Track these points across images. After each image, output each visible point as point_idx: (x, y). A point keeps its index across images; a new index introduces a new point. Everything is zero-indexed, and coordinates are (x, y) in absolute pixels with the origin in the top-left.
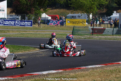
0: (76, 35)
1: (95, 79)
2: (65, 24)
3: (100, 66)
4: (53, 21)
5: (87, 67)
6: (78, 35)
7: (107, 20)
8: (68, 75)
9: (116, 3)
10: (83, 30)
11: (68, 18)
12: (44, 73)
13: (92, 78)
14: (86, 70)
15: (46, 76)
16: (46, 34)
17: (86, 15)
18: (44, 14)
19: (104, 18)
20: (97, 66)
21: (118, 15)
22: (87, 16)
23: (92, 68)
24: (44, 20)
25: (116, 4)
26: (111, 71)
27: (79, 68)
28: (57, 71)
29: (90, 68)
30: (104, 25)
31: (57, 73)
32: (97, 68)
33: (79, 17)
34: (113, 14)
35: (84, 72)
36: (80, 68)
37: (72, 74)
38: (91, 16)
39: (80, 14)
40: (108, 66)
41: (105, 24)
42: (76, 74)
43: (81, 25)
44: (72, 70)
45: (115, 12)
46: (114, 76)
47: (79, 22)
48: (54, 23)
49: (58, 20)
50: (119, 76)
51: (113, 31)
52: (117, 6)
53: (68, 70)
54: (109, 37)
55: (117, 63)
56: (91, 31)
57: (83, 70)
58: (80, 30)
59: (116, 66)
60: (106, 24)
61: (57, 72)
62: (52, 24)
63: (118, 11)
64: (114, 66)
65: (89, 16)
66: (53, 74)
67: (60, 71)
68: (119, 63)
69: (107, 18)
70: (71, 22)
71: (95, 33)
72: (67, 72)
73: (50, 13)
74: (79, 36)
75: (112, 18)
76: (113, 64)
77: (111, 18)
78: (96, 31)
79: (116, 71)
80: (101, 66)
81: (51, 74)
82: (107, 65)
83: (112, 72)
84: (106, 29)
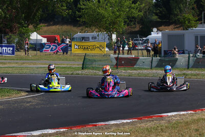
0: (89, 69)
2: (71, 50)
3: (129, 121)
4: (50, 46)
5: (107, 123)
6: (92, 69)
7: (142, 44)
8: (75, 136)
9: (156, 14)
10: (100, 61)
11: (75, 40)
12: (35, 134)
14: (106, 128)
16: (38, 68)
17: (106, 35)
18: (35, 33)
19: (137, 40)
20: (125, 121)
21: (160, 35)
22: (108, 37)
23: (117, 125)
24: (35, 44)
25: (156, 17)
26: (147, 129)
27: (92, 125)
28: (57, 130)
29: (113, 124)
30: (136, 52)
31: (56, 134)
32: (124, 124)
33: (94, 38)
34: (152, 33)
36: (96, 125)
38: (114, 37)
39: (95, 34)
40: (143, 121)
41: (137, 49)
43: (97, 52)
44: (82, 129)
45: (155, 30)
47: (94, 48)
48: (52, 48)
49: (59, 45)
51: (152, 62)
52: (159, 20)
53: (75, 129)
54: (145, 72)
55: (159, 116)
56: (115, 62)
57: (102, 128)
58: (95, 61)
59: (156, 120)
60: (140, 49)
61: (57, 132)
62: (48, 51)
63: (160, 28)
64: (153, 121)
65: (112, 36)
66: (50, 135)
67: (62, 130)
68: (161, 116)
69: (141, 40)
70: (80, 47)
71: (122, 65)
73: (45, 32)
74: (95, 71)
75: (150, 40)
76: (151, 117)
77: (148, 39)
78: (123, 62)
79: (156, 129)
80: (131, 120)
81: (46, 135)
82: (141, 119)
83: (149, 131)
84: (140, 58)
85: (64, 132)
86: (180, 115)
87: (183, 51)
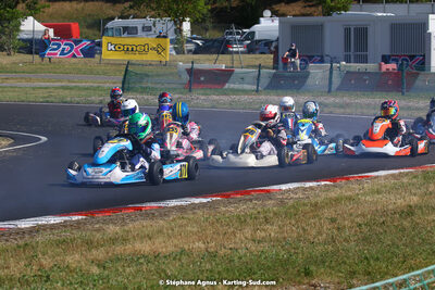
0: (136, 91)
1: (186, 247)
2: (101, 53)
3: (204, 200)
4: (59, 46)
5: (162, 204)
6: (141, 93)
7: (241, 42)
8: (98, 230)
10: (158, 75)
11: (110, 33)
12: (23, 226)
13: (176, 242)
14: (161, 215)
15: (27, 236)
16: (34, 89)
17: (170, 24)
18: (31, 19)
19: (231, 33)
20: (197, 201)
21: (276, 23)
22: (174, 27)
23: (181, 209)
24: (30, 41)
26: (238, 217)
27: (135, 209)
28: (67, 218)
29: (173, 207)
30: (227, 57)
31: (64, 225)
32: (194, 207)
33: (147, 29)
34: (261, 19)
35: (153, 223)
36: (140, 209)
37: (112, 229)
38: (186, 26)
39: (149, 21)
40: (231, 200)
41: (232, 53)
42: (126, 228)
43: (152, 57)
44: (113, 216)
45: (267, 13)
46: (248, 235)
47: (145, 49)
48: (64, 49)
49: (77, 42)
50: (263, 234)
51: (258, 79)
53: (100, 216)
54: (245, 98)
55: (262, 191)
56: (186, 77)
57: (151, 215)
58: (147, 76)
59: (256, 199)
60: (237, 53)
61: (65, 221)
63: (276, 7)
64: (251, 200)
65: (181, 25)
66: (53, 227)
67: (75, 218)
68: (268, 191)
69: (238, 33)
70: (118, 48)
71: (200, 83)
72: (98, 222)
73: (51, 16)
74: (146, 97)
75: (257, 34)
76: (248, 193)
77: (254, 32)
78: (202, 79)
79: (255, 218)
80: (209, 200)
81: (44, 228)
82: (228, 196)
83: (242, 221)
84: (236, 70)
85: (78, 222)
86: (305, 189)
87: (322, 57)
